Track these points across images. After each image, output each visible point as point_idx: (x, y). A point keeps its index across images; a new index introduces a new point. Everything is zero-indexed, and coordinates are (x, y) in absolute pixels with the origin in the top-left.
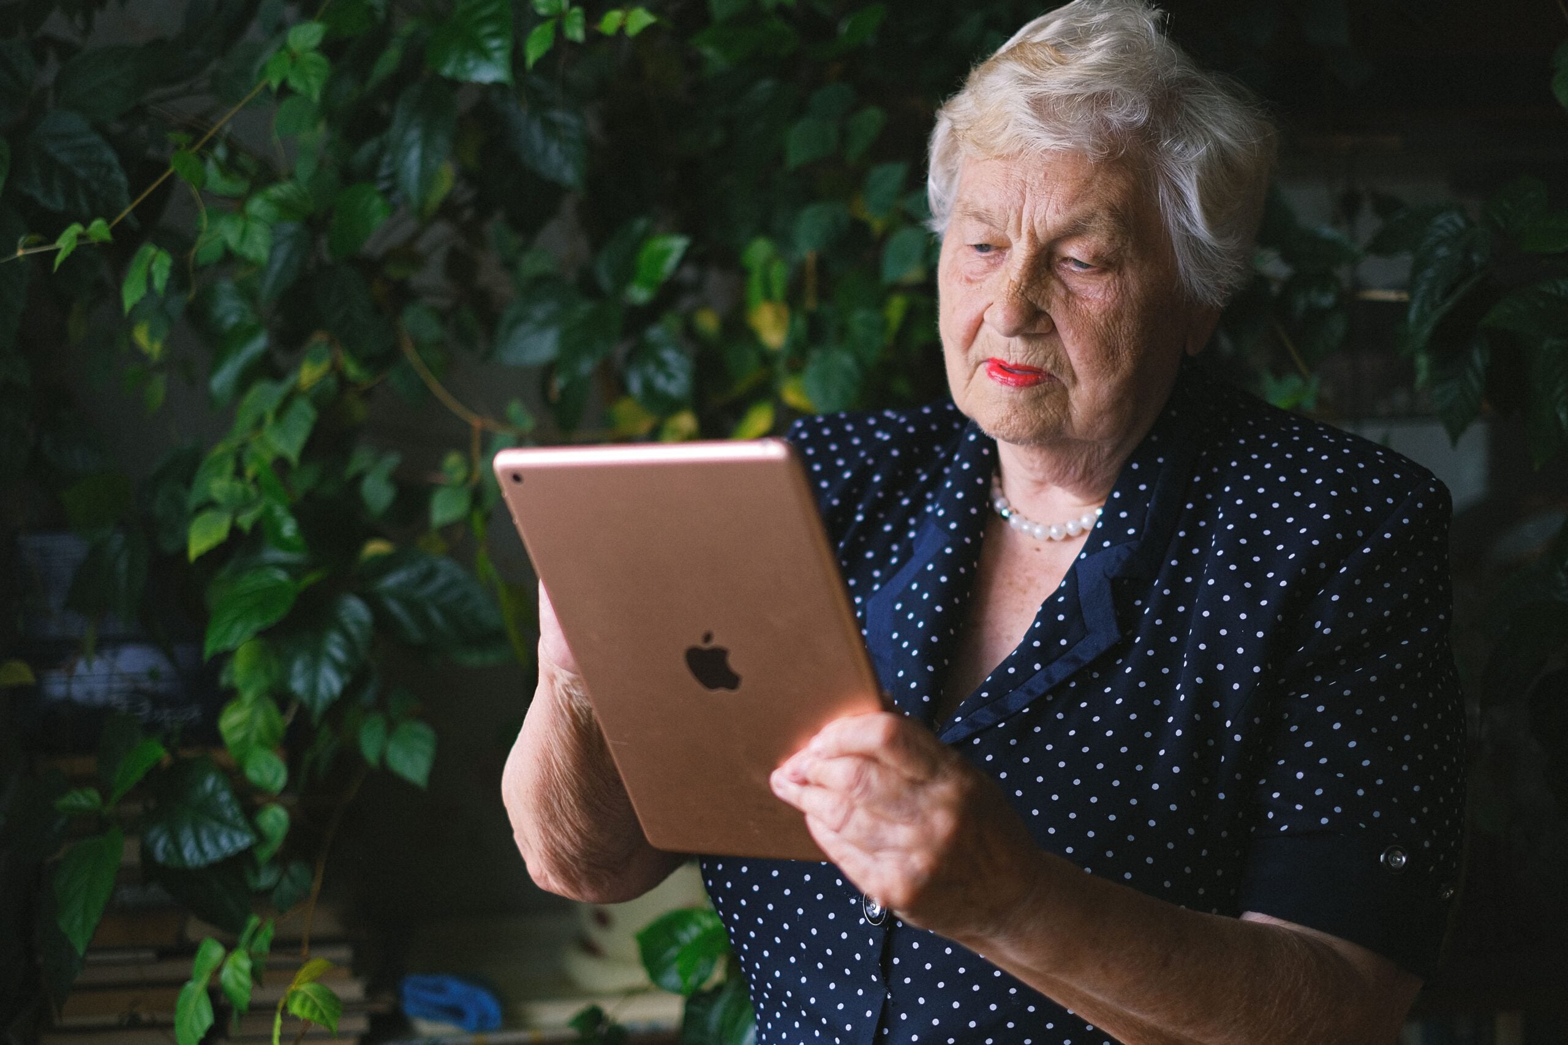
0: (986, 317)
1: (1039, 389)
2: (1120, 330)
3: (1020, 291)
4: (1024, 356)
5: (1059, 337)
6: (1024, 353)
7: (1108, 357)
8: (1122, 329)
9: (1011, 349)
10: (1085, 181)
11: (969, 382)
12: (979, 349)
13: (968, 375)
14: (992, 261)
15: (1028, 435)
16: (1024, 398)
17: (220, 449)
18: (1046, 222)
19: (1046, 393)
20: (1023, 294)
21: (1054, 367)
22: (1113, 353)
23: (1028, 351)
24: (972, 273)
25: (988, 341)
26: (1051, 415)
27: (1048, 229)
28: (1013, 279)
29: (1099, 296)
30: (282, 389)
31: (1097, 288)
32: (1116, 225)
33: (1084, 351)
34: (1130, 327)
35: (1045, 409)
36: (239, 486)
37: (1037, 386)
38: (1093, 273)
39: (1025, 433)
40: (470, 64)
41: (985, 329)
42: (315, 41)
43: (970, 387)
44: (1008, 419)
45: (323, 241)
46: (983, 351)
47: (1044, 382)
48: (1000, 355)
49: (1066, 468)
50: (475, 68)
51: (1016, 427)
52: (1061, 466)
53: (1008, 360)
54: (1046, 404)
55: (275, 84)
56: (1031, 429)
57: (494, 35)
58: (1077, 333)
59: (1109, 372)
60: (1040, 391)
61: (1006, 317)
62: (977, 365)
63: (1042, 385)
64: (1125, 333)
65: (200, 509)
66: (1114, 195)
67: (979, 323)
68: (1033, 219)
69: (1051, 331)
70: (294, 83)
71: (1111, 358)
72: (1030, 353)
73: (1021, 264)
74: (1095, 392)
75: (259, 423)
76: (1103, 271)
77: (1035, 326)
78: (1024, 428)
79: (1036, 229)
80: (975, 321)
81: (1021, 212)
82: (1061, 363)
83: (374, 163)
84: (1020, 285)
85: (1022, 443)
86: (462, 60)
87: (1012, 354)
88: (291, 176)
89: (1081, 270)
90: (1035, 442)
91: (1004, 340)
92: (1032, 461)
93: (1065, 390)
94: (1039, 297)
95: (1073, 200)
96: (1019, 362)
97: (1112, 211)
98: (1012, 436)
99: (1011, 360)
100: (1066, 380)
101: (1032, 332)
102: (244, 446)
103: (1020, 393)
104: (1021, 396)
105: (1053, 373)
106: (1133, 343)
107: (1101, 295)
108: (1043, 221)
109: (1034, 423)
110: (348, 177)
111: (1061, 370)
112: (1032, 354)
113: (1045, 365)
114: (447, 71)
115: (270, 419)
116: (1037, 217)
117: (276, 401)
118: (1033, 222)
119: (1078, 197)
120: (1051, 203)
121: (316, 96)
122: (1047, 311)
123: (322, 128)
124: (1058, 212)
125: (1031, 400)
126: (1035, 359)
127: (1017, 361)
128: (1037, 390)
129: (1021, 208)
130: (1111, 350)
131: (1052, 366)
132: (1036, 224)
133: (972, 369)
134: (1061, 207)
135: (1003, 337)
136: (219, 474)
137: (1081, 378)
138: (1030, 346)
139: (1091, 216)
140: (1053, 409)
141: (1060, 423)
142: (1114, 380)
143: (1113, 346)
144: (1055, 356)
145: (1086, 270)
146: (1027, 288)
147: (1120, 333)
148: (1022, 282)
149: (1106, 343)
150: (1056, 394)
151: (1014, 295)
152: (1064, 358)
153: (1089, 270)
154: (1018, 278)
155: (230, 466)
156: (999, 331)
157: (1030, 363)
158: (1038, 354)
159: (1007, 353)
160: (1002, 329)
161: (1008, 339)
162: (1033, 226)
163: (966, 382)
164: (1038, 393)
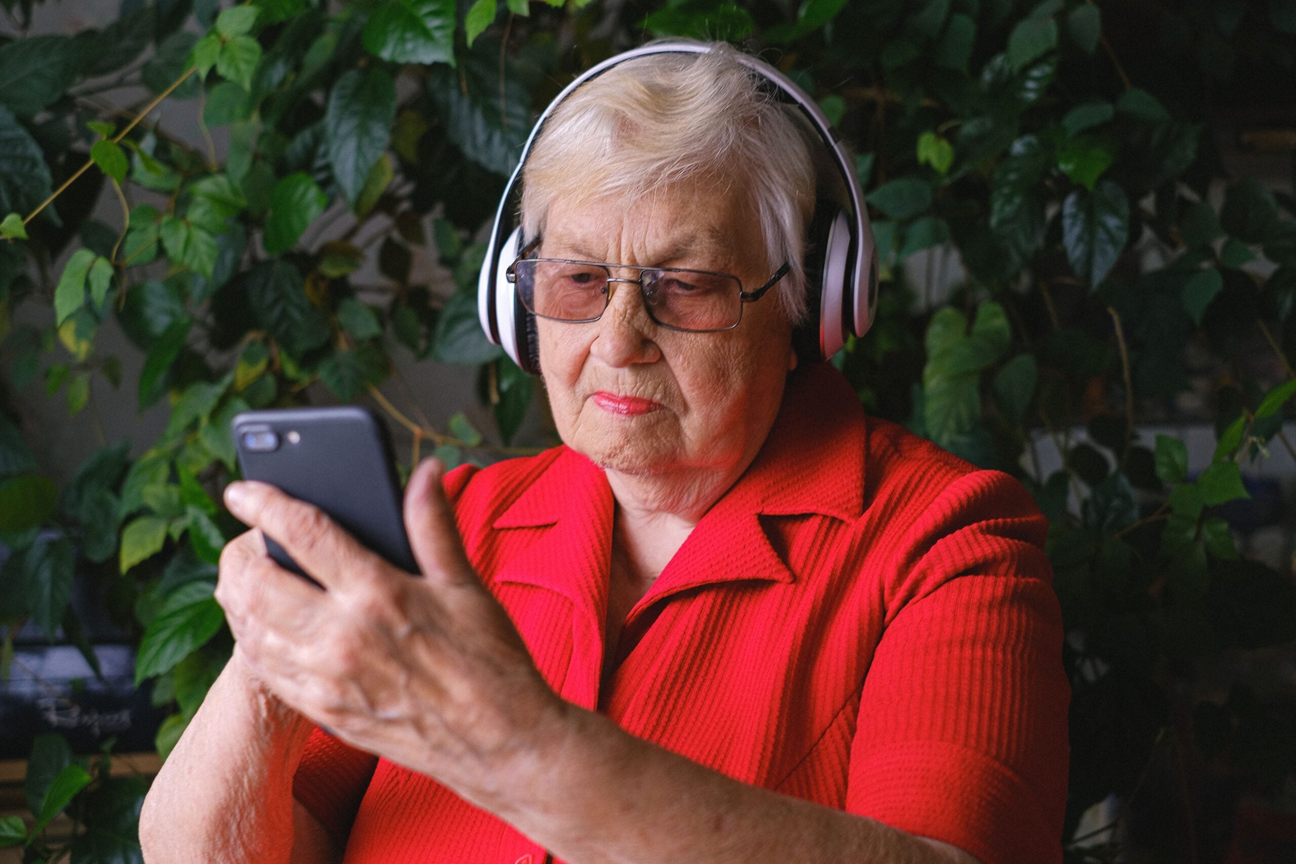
0: (594, 349)
1: (651, 417)
2: (729, 351)
3: (626, 319)
4: (633, 389)
5: (667, 365)
6: (633, 386)
7: (718, 379)
8: (732, 349)
9: (620, 382)
10: (682, 202)
11: (577, 419)
12: (587, 381)
13: (575, 410)
14: (593, 293)
15: (642, 464)
16: (636, 426)
17: (152, 454)
18: (645, 248)
19: (658, 422)
20: (629, 322)
21: (664, 397)
22: (723, 375)
23: (636, 383)
24: (571, 306)
25: (596, 374)
26: (664, 445)
27: (648, 254)
28: (617, 307)
29: (705, 319)
30: (219, 390)
31: (703, 309)
32: (717, 246)
33: (695, 376)
34: (739, 347)
35: (658, 438)
36: (174, 491)
37: (649, 414)
38: (698, 295)
39: (639, 462)
40: (409, 46)
41: (594, 362)
42: (248, 26)
43: (578, 421)
44: (621, 449)
45: (258, 237)
46: (591, 384)
47: (655, 410)
48: (607, 387)
49: (680, 495)
50: (414, 50)
51: (630, 456)
52: (675, 494)
53: (617, 393)
54: (658, 433)
55: (203, 72)
56: (646, 458)
57: (435, 14)
58: (687, 359)
59: (721, 395)
60: (652, 419)
61: (614, 347)
62: (586, 398)
63: (654, 413)
64: (734, 353)
65: (131, 518)
66: (712, 217)
67: (586, 355)
68: (631, 245)
69: (659, 360)
70: (222, 70)
71: (722, 380)
72: (638, 385)
73: (624, 292)
74: (708, 417)
75: (194, 426)
76: (706, 293)
77: (643, 355)
78: (637, 458)
79: (636, 255)
80: (581, 355)
81: (620, 239)
82: (670, 390)
83: (310, 154)
84: (626, 313)
85: (637, 474)
86: (402, 40)
87: (621, 386)
88: (222, 170)
89: (686, 292)
90: (649, 471)
91: (611, 371)
92: (647, 492)
93: (676, 419)
94: (645, 325)
95: (672, 223)
96: (628, 394)
97: (713, 232)
98: (625, 465)
99: (621, 392)
100: (677, 409)
101: (641, 362)
102: (178, 450)
103: (632, 420)
104: (633, 424)
105: (664, 403)
106: (742, 363)
107: (708, 316)
108: (643, 246)
109: (647, 452)
110: (282, 169)
111: (671, 400)
112: (641, 386)
113: (655, 395)
114: (386, 54)
115: (204, 421)
116: (636, 242)
117: (212, 402)
118: (632, 248)
119: (676, 220)
120: (650, 227)
121: (247, 85)
122: (654, 340)
123: (255, 117)
124: (657, 236)
125: (643, 429)
126: (644, 391)
127: (626, 393)
128: (648, 418)
129: (620, 236)
130: (721, 372)
131: (662, 396)
132: (636, 251)
133: (580, 403)
134: (661, 232)
135: (612, 369)
136: (153, 480)
137: (692, 406)
138: (638, 378)
139: (692, 239)
140: (666, 438)
141: (674, 452)
142: (727, 402)
143: (723, 367)
144: (664, 385)
145: (691, 292)
146: (633, 316)
147: (729, 354)
148: (627, 311)
149: (716, 366)
150: (667, 422)
151: (620, 324)
152: (674, 387)
153: (694, 291)
154: (623, 306)
155: (164, 471)
156: (608, 363)
157: (639, 395)
158: (647, 386)
159: (617, 386)
160: (612, 361)
161: (616, 370)
162: (632, 253)
163: (574, 417)
164: (651, 421)
